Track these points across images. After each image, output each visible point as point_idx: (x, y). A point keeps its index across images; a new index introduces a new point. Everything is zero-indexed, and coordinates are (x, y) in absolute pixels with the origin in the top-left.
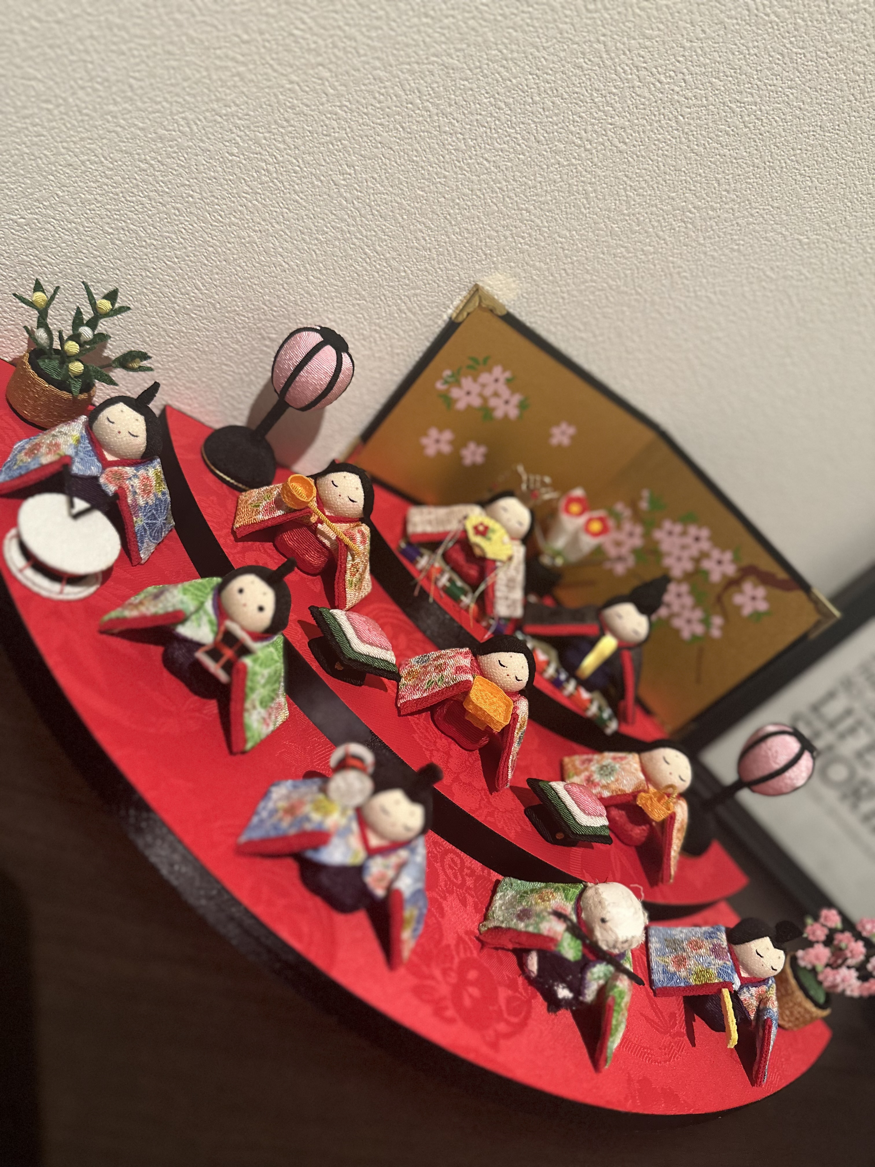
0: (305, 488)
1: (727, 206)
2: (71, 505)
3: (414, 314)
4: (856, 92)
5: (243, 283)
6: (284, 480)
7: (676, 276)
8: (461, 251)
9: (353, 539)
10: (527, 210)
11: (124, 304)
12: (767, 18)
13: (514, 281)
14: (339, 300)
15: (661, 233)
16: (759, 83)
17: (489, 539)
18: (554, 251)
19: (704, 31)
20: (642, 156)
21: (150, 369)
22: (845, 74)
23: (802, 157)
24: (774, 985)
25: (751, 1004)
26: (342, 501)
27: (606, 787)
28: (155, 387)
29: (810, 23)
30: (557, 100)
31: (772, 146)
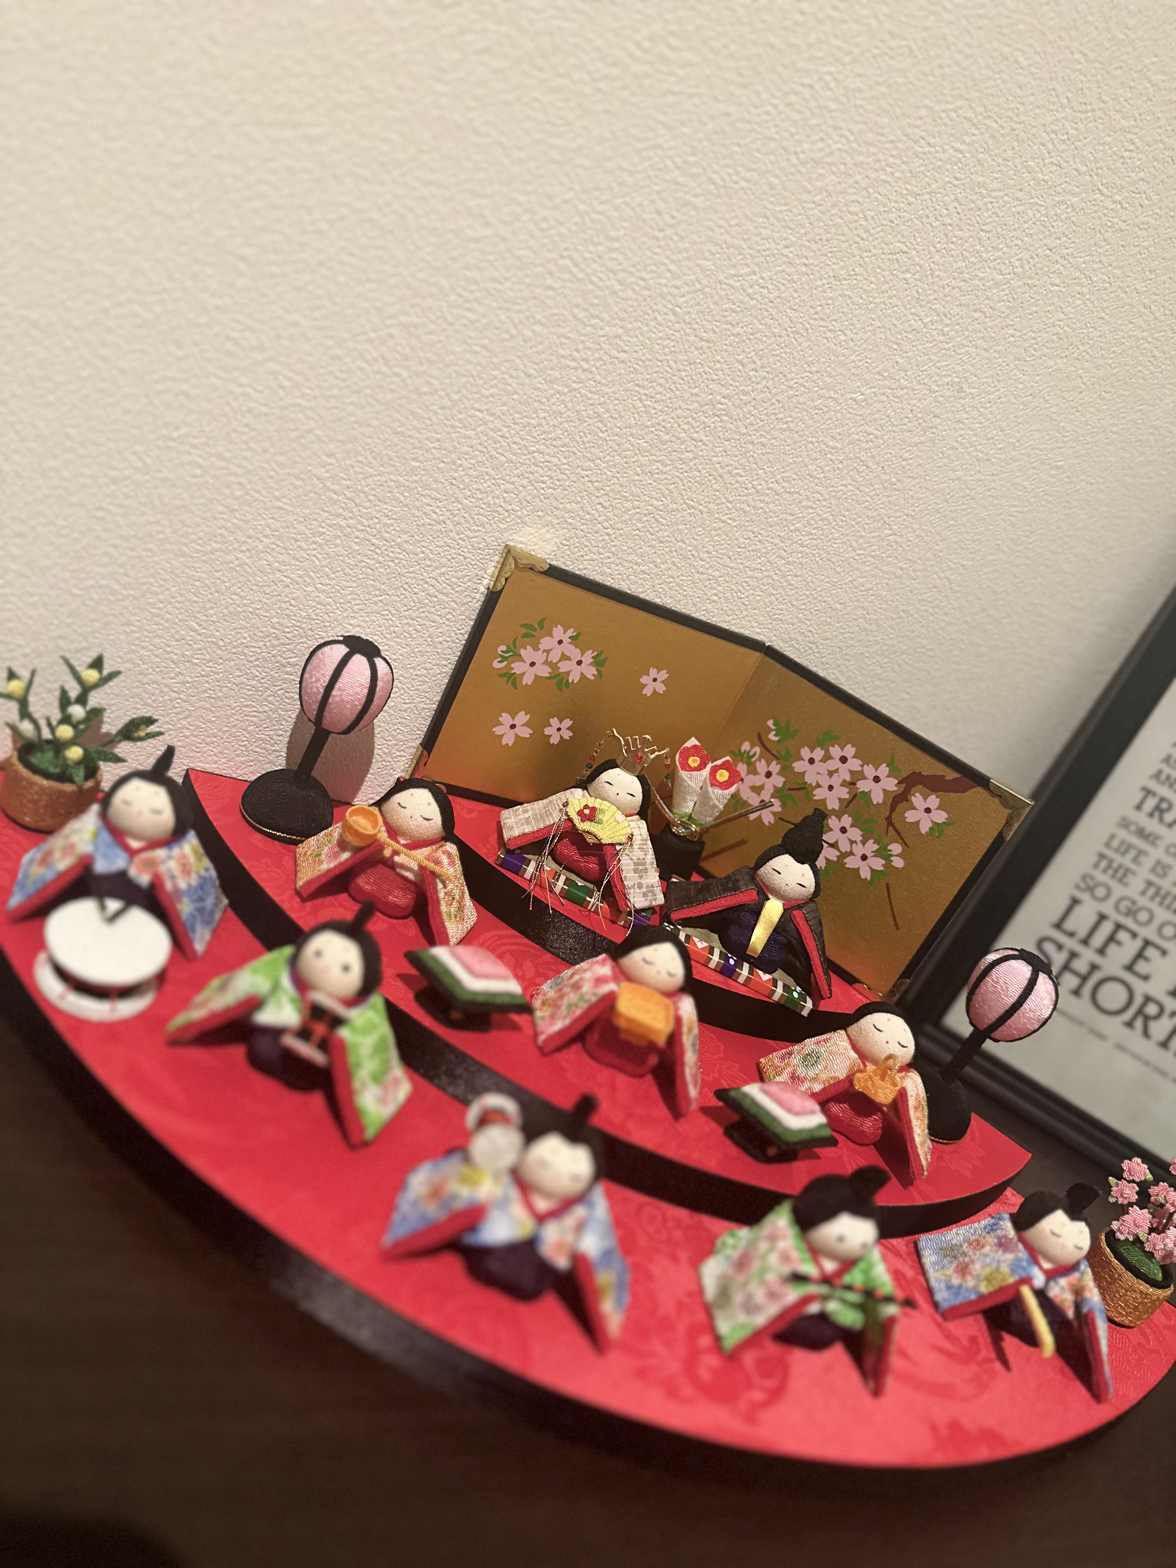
0: (369, 819)
1: (760, 386)
2: (103, 907)
3: (446, 595)
4: (861, 232)
5: (244, 611)
6: (342, 818)
7: (726, 476)
8: (479, 514)
9: (438, 862)
10: (538, 452)
11: (114, 669)
12: (736, 186)
13: (548, 531)
14: (357, 602)
15: (695, 435)
16: (750, 252)
17: (600, 822)
18: (582, 487)
19: (673, 217)
20: (648, 360)
21: (160, 734)
22: (841, 218)
23: (825, 313)
24: (1089, 1270)
25: (1065, 1300)
26: (415, 823)
27: (814, 1079)
28: (170, 752)
29: (784, 179)
30: (538, 328)
31: (788, 311)
